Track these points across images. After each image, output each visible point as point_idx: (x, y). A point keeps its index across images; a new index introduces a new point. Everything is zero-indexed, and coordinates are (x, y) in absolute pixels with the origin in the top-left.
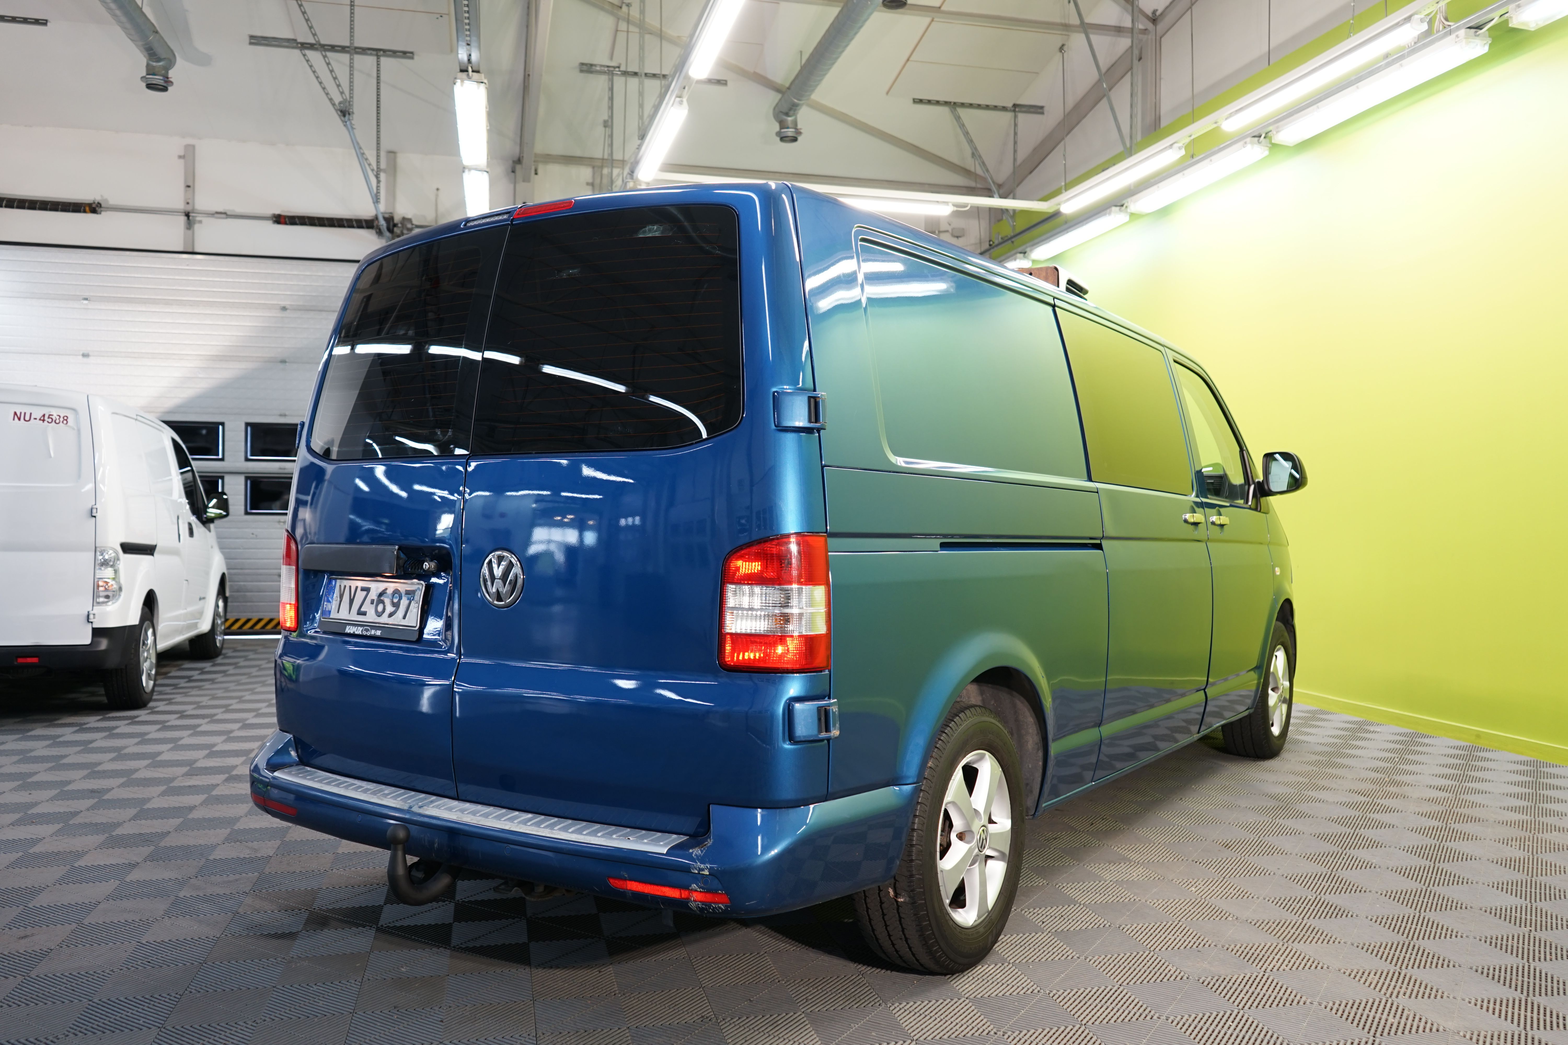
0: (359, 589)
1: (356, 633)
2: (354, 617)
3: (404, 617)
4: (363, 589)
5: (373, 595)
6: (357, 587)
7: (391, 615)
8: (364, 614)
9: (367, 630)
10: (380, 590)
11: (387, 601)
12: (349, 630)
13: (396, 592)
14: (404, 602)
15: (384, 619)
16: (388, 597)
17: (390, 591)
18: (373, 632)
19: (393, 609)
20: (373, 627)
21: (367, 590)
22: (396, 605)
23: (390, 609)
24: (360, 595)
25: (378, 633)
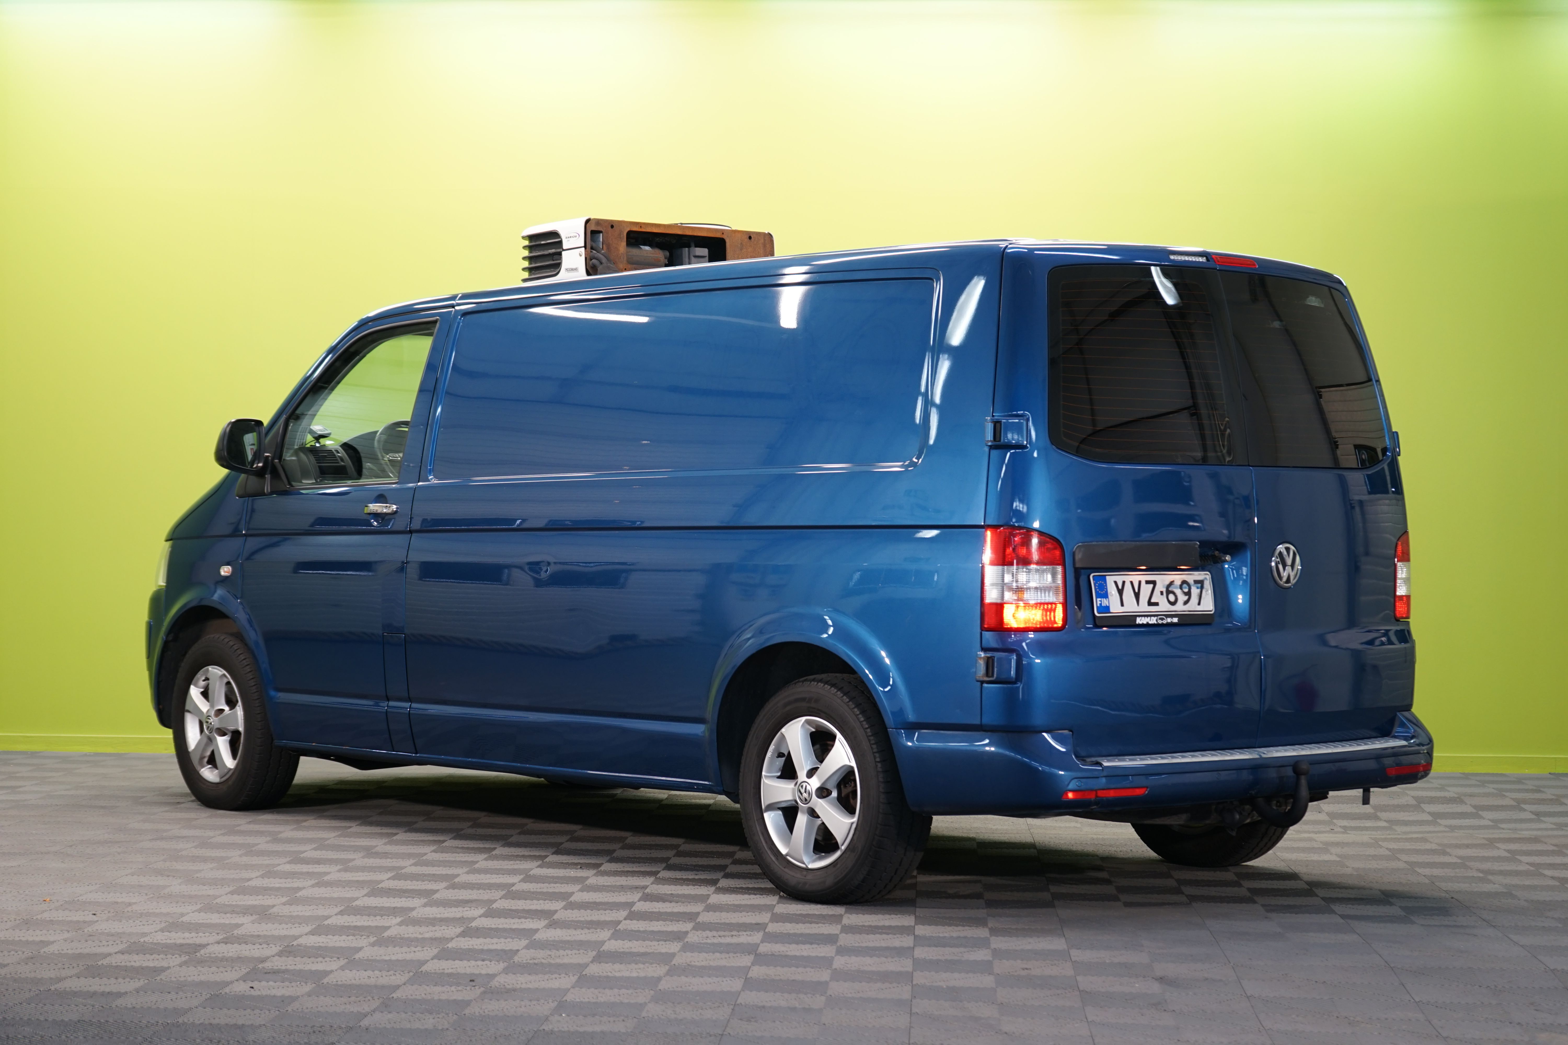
0: (1143, 583)
1: (1150, 622)
2: (1144, 607)
3: (1199, 604)
4: (1148, 582)
5: (1160, 587)
6: (1140, 582)
7: (1186, 603)
8: (1157, 604)
9: (1162, 619)
10: (1167, 583)
11: (1178, 592)
12: (1139, 621)
13: (1184, 582)
14: (1195, 591)
15: (1180, 607)
16: (1176, 588)
17: (1178, 583)
18: (1169, 620)
19: (1186, 598)
20: (1167, 616)
21: (1154, 583)
22: (1189, 594)
23: (1182, 598)
24: (1146, 590)
25: (1175, 620)
